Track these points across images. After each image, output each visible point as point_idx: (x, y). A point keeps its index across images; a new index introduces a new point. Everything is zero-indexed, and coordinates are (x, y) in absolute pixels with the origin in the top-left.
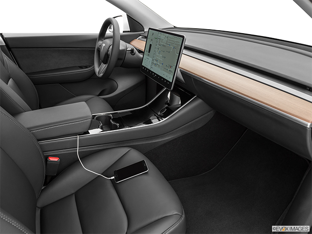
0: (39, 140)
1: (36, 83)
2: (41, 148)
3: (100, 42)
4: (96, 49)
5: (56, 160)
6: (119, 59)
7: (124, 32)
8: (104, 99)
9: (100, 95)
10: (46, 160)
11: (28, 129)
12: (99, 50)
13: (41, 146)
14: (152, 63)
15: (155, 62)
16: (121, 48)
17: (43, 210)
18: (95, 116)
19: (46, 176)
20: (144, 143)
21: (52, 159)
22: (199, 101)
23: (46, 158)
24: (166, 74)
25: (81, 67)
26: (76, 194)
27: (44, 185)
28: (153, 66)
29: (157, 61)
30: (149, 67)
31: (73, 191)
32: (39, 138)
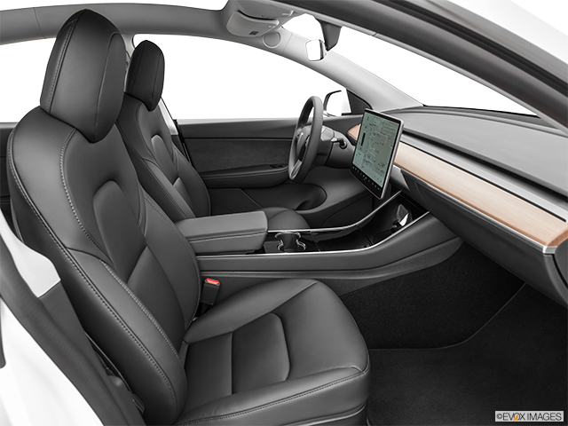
0: (197, 254)
1: (210, 186)
2: (199, 266)
3: (300, 130)
4: (293, 141)
5: (215, 283)
6: (319, 154)
7: (343, 114)
8: (302, 215)
9: (298, 209)
10: (203, 282)
11: (187, 238)
12: (296, 141)
13: (199, 262)
14: (364, 160)
15: (367, 159)
16: (324, 138)
17: (191, 346)
18: (276, 233)
19: (201, 304)
20: (342, 278)
21: (210, 281)
22: (433, 220)
23: (203, 280)
24: (378, 176)
25: (273, 167)
26: (234, 333)
27: (196, 316)
28: (364, 165)
29: (369, 157)
30: (359, 167)
31: (232, 329)
32: (198, 251)
